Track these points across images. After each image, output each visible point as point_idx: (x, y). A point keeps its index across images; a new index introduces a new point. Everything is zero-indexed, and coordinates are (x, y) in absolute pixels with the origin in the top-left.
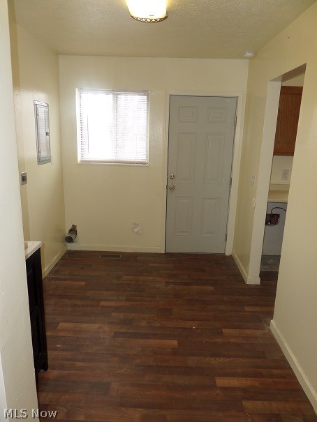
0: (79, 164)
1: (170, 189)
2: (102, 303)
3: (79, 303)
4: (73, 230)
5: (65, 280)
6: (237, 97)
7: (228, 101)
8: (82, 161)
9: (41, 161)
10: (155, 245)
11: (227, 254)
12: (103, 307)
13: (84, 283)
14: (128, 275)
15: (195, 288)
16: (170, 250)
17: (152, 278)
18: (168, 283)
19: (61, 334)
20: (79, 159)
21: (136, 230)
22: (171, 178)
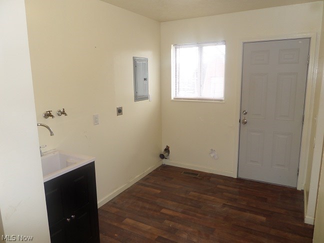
0: (173, 101)
1: (243, 122)
2: (163, 211)
3: (147, 206)
4: (167, 150)
5: (148, 186)
6: (310, 38)
7: (300, 42)
8: (175, 99)
9: (137, 98)
10: (229, 170)
11: (299, 188)
12: (162, 213)
13: (159, 191)
14: (195, 192)
15: (248, 215)
16: (242, 176)
17: (213, 198)
18: (224, 205)
19: (123, 227)
20: (173, 97)
21: (212, 155)
22: (244, 113)
